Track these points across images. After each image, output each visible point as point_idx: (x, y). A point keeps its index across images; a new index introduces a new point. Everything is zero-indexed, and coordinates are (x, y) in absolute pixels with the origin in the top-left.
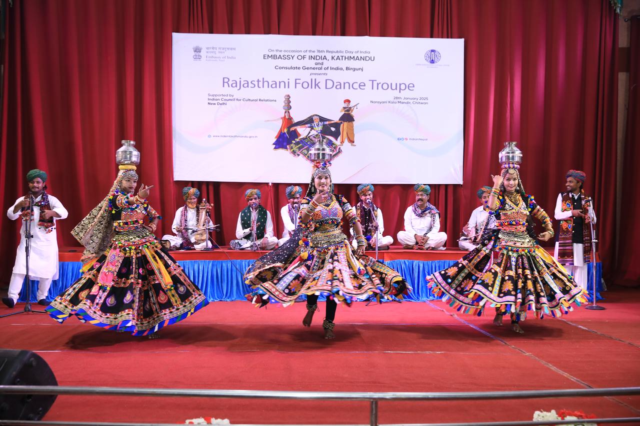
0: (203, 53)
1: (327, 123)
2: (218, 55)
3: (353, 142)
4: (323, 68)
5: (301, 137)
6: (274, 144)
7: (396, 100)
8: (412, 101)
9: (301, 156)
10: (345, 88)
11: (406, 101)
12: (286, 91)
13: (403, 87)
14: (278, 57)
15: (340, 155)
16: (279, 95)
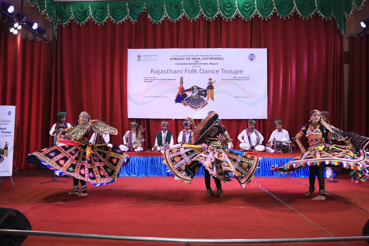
0: (142, 58)
1: (201, 90)
2: (149, 58)
3: (213, 99)
4: (199, 64)
5: (188, 97)
6: (175, 100)
7: (234, 79)
8: (242, 79)
9: (188, 106)
10: (209, 72)
11: (239, 79)
12: (181, 75)
13: (237, 72)
14: (177, 59)
15: (207, 106)
16: (178, 77)
